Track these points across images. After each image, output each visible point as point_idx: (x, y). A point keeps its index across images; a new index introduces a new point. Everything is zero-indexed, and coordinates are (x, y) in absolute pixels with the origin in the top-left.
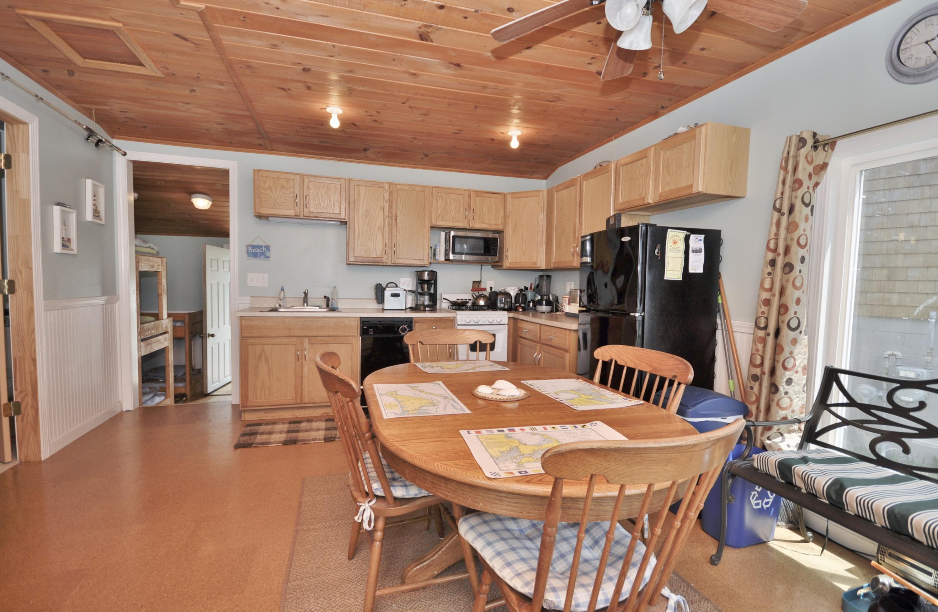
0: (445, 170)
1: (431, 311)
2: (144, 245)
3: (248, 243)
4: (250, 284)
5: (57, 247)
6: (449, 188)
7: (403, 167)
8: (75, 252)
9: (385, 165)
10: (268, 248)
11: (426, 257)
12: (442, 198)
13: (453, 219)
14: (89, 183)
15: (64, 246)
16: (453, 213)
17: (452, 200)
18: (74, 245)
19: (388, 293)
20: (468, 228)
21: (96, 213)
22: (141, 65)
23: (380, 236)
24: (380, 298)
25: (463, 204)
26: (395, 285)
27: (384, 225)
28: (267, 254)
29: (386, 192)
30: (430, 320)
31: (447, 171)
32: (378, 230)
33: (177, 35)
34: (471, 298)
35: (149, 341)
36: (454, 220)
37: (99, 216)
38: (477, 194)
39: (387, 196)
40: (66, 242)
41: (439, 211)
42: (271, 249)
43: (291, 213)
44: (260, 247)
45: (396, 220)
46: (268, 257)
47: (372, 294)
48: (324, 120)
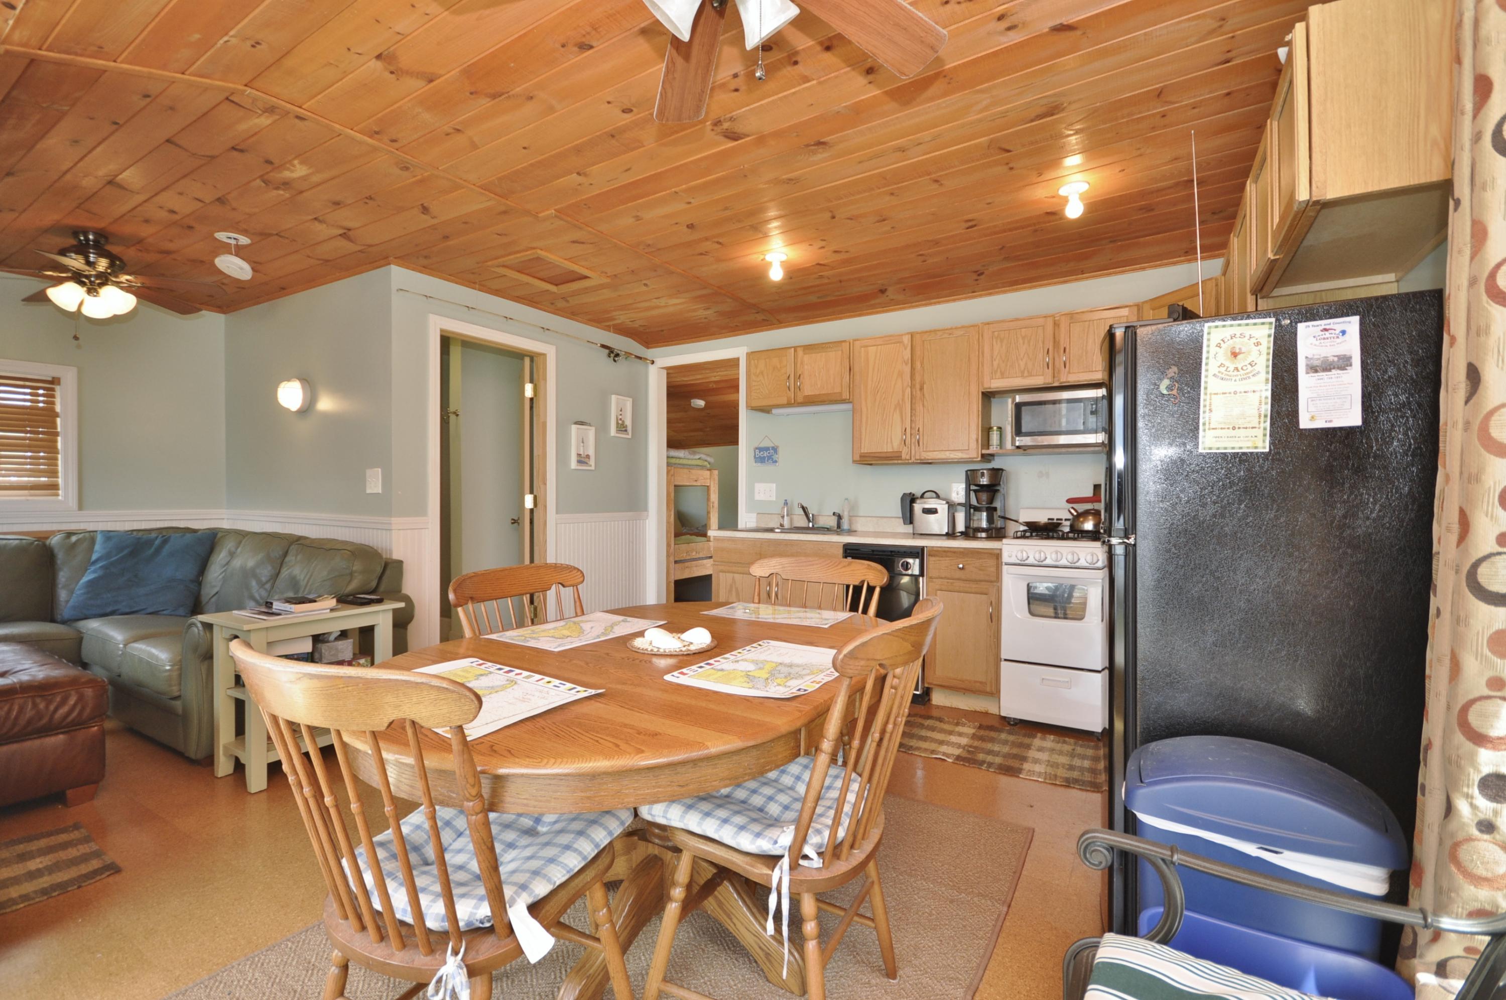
0: (1030, 288)
1: (989, 538)
2: (692, 457)
3: (756, 445)
4: (758, 497)
5: (574, 465)
6: (1017, 320)
7: (954, 300)
8: (593, 468)
9: (926, 305)
10: (775, 449)
11: (973, 445)
12: (1002, 341)
13: (1023, 372)
14: (614, 397)
15: (580, 462)
16: (1022, 364)
17: (1021, 341)
18: (592, 462)
19: (918, 507)
20: (1056, 384)
21: (621, 428)
22: (586, 277)
23: (897, 416)
24: (909, 518)
25: (1043, 343)
26: (934, 495)
27: (903, 400)
28: (775, 457)
29: (906, 349)
30: (954, 552)
31: (1035, 287)
32: (895, 409)
33: (574, 242)
34: (1070, 517)
35: (687, 564)
36: (1026, 374)
37: (626, 431)
38: (1072, 318)
39: (907, 354)
40: (582, 460)
41: (995, 363)
42: (780, 451)
43: (784, 401)
44: (767, 449)
45: (921, 389)
46: (776, 462)
47: (896, 509)
48: (757, 276)
